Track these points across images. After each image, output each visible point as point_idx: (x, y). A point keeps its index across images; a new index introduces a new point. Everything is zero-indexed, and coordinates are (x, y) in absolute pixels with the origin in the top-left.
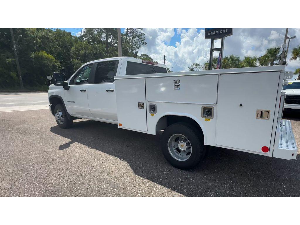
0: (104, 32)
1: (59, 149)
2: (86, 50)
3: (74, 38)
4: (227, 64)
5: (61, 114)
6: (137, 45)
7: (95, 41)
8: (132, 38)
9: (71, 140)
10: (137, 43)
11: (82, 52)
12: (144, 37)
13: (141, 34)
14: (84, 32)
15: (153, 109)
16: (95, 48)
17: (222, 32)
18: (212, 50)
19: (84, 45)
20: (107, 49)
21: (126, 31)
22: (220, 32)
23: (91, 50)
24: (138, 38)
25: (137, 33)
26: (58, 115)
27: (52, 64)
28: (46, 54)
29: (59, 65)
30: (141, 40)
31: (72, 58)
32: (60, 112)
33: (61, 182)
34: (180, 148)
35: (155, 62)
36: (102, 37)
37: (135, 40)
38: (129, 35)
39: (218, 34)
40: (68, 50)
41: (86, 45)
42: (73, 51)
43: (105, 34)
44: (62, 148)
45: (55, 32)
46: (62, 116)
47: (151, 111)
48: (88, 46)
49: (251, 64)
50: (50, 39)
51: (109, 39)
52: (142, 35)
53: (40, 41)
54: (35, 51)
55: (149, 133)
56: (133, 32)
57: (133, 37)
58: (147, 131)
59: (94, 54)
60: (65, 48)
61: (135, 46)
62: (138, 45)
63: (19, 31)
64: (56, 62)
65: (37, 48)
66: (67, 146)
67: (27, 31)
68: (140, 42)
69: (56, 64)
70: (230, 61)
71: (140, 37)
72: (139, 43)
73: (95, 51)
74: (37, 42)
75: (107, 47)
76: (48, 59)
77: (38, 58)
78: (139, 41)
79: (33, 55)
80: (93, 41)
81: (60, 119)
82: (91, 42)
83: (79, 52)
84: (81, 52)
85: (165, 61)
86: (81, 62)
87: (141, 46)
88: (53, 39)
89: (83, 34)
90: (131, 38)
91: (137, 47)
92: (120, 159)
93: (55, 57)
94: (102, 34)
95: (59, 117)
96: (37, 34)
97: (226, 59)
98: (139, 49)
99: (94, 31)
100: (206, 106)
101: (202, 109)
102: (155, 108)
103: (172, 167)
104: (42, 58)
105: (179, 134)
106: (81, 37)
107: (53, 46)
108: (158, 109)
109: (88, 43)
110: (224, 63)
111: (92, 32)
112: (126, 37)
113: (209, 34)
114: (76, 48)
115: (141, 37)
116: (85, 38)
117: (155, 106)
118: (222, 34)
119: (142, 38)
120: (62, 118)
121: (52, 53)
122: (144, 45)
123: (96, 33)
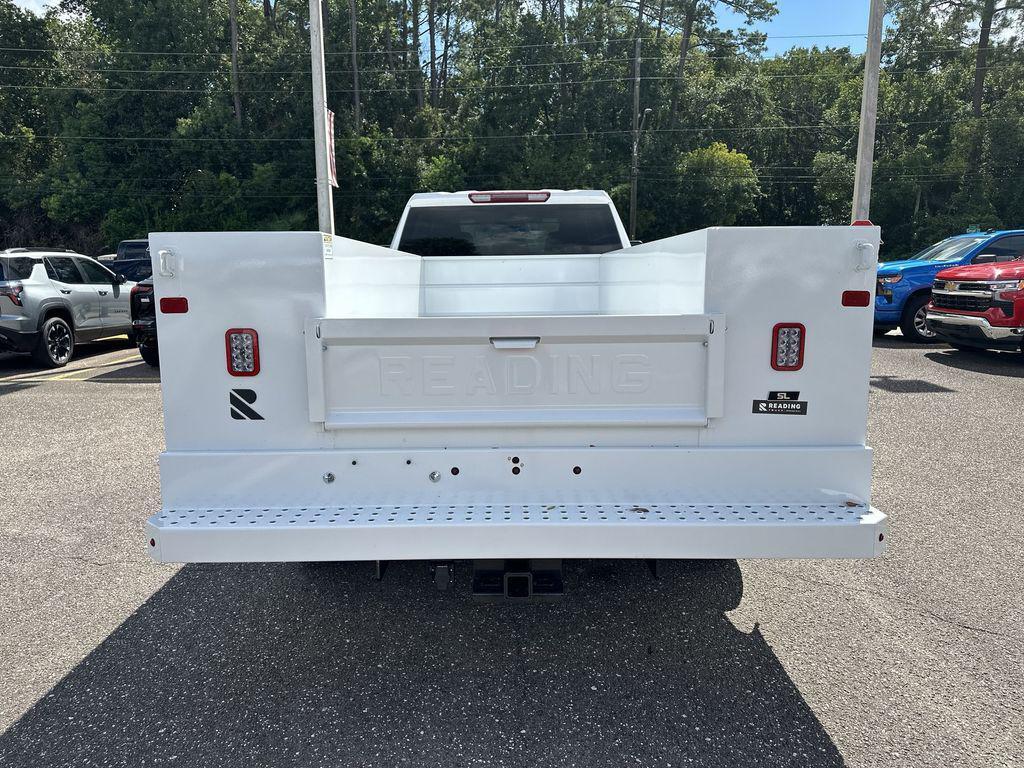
28: (725, 152)
29: (752, 184)
65: (705, 136)
69: (745, 182)
74: (711, 115)
76: (725, 169)
93: (752, 156)
104: (709, 166)
121: (750, 143)
123: (939, 21)
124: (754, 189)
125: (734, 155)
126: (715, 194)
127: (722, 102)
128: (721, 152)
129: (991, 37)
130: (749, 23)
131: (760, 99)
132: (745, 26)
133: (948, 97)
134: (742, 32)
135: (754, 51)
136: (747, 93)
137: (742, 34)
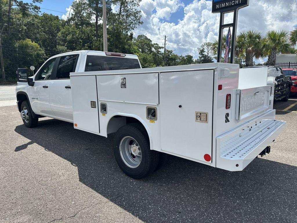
0: (94, 13)
1: (15, 150)
2: (73, 35)
3: (61, 22)
4: (243, 43)
5: (26, 111)
6: (131, 26)
7: (84, 23)
8: (127, 18)
9: (30, 141)
10: (132, 23)
11: (69, 38)
12: (140, 15)
13: (137, 11)
14: (72, 15)
15: (104, 108)
16: (83, 32)
17: (235, 2)
18: (222, 26)
19: (71, 30)
20: (97, 32)
21: (119, 9)
22: (231, 3)
23: (79, 35)
24: (132, 17)
25: (132, 11)
26: (23, 112)
27: (35, 53)
28: (31, 42)
29: (43, 53)
30: (137, 19)
31: (58, 45)
32: (26, 109)
33: (3, 185)
34: (133, 153)
35: (155, 44)
36: (92, 19)
37: (130, 19)
38: (123, 14)
39: (229, 6)
40: (54, 35)
41: (73, 29)
42: (59, 37)
43: (94, 15)
44: (18, 149)
45: (42, 16)
46: (27, 114)
47: (103, 111)
48: (75, 30)
49: (277, 41)
50: (35, 25)
51: (99, 20)
52: (137, 13)
53: (25, 28)
54: (20, 39)
55: (101, 134)
56: (127, 11)
57: (128, 16)
58: (100, 132)
59: (82, 39)
60: (51, 34)
61: (129, 27)
62: (133, 26)
63: (5, 19)
64: (40, 50)
65: (21, 36)
66: (24, 147)
67: (13, 18)
68: (136, 22)
69: (40, 52)
70: (247, 39)
71: (135, 15)
72: (134, 22)
73: (83, 35)
74: (23, 29)
75: (97, 30)
76: (33, 48)
77: (22, 47)
78: (134, 21)
79: (17, 45)
80: (82, 24)
81: (25, 117)
82: (80, 25)
83: (66, 37)
84: (67, 37)
85: (166, 43)
86: (68, 49)
87: (137, 26)
88: (39, 25)
89: (71, 17)
90: (125, 17)
91: (131, 27)
92: (72, 164)
93: (40, 44)
94: (91, 16)
95: (24, 115)
96: (23, 21)
97: (242, 36)
98: (133, 29)
99: (83, 13)
100: (150, 106)
101: (147, 110)
102: (106, 107)
103: (123, 175)
104: (27, 46)
105: (130, 137)
106: (69, 20)
107: (38, 33)
108: (108, 108)
109: (76, 27)
110: (238, 42)
111: (81, 14)
112: (119, 16)
113: (217, 6)
114: (62, 33)
115: (137, 15)
116: (73, 21)
117: (105, 105)
118: (235, 5)
119: (137, 17)
120: (27, 116)
121: (36, 40)
122: (140, 24)
123: (85, 14)
124: (44, 55)
125: (34, 44)
126: (31, 56)
127: (25, 26)
128: (29, 42)
129: (98, 22)
130: (34, 2)
131: (38, 27)
132: (33, 3)
133: (90, 35)
134: (32, 5)
135: (35, 11)
136: (33, 24)
137: (31, 5)
